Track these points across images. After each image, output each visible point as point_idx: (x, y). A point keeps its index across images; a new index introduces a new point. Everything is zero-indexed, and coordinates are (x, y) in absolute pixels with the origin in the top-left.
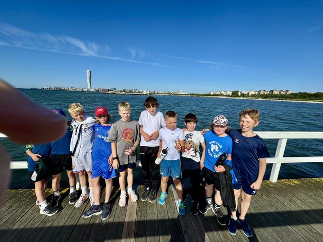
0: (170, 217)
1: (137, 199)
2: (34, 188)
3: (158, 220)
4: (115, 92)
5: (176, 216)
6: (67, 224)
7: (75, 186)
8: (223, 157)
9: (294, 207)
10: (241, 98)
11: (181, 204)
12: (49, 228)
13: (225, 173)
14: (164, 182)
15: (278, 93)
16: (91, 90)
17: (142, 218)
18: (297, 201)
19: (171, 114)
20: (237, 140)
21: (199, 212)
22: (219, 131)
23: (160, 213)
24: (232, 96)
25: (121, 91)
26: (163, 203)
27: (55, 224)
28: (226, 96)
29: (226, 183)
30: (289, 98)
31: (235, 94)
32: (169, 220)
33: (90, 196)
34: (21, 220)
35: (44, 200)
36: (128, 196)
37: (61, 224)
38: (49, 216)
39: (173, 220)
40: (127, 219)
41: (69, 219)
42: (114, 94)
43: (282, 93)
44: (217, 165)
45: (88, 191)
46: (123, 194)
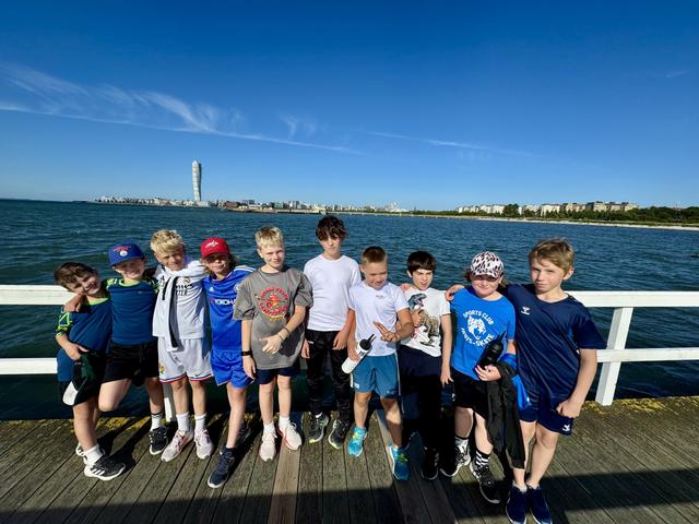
0: (375, 485)
1: (300, 443)
2: (72, 417)
3: (348, 492)
4: (251, 207)
5: (388, 483)
6: (144, 499)
7: (162, 413)
8: (497, 347)
9: (657, 463)
10: (525, 220)
11: (399, 453)
14: (361, 406)
15: (604, 208)
16: (201, 204)
17: (313, 488)
18: (662, 449)
19: (374, 254)
20: (526, 309)
21: (440, 472)
22: (483, 287)
23: (352, 475)
24: (503, 216)
25: (264, 206)
26: (358, 453)
28: (491, 215)
29: (503, 405)
30: (629, 219)
31: (510, 210)
32: (372, 491)
33: (196, 435)
34: (42, 489)
35: (94, 445)
36: (281, 435)
37: (132, 499)
38: (103, 482)
39: (381, 491)
40: (277, 490)
41: (149, 488)
42: (250, 211)
43: (613, 208)
44: (483, 363)
45: (192, 425)
46: (269, 429)
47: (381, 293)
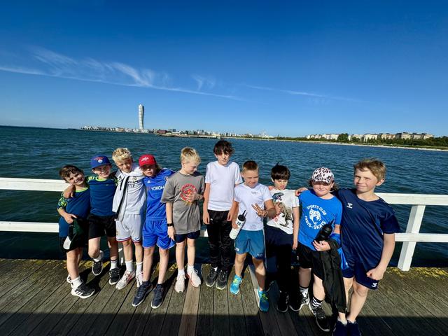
0: (247, 313)
1: (200, 283)
3: (229, 316)
4: (174, 134)
5: (255, 313)
6: (105, 311)
9: (440, 312)
10: (353, 144)
11: (263, 294)
12: (82, 315)
13: (329, 252)
14: (239, 262)
15: (409, 137)
16: (143, 131)
17: (207, 312)
19: (251, 165)
20: (350, 204)
22: (320, 189)
23: (232, 306)
24: (338, 141)
25: (182, 133)
26: (237, 292)
27: (90, 310)
28: (329, 141)
29: (332, 268)
30: (427, 144)
31: (343, 138)
32: (245, 317)
33: (137, 274)
34: (47, 301)
35: (77, 276)
36: (189, 277)
39: (250, 317)
40: (185, 311)
41: (108, 305)
42: (173, 136)
43: (415, 137)
44: (318, 239)
45: (134, 268)
46: (181, 273)
47: (254, 190)
